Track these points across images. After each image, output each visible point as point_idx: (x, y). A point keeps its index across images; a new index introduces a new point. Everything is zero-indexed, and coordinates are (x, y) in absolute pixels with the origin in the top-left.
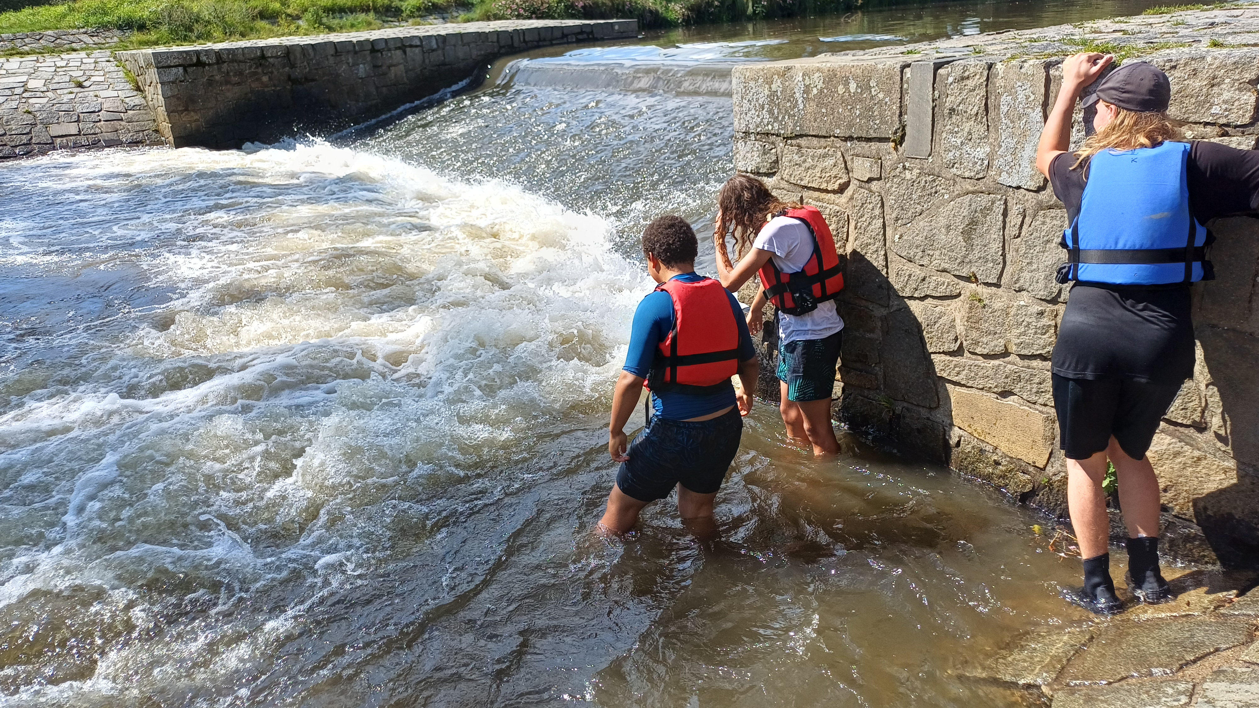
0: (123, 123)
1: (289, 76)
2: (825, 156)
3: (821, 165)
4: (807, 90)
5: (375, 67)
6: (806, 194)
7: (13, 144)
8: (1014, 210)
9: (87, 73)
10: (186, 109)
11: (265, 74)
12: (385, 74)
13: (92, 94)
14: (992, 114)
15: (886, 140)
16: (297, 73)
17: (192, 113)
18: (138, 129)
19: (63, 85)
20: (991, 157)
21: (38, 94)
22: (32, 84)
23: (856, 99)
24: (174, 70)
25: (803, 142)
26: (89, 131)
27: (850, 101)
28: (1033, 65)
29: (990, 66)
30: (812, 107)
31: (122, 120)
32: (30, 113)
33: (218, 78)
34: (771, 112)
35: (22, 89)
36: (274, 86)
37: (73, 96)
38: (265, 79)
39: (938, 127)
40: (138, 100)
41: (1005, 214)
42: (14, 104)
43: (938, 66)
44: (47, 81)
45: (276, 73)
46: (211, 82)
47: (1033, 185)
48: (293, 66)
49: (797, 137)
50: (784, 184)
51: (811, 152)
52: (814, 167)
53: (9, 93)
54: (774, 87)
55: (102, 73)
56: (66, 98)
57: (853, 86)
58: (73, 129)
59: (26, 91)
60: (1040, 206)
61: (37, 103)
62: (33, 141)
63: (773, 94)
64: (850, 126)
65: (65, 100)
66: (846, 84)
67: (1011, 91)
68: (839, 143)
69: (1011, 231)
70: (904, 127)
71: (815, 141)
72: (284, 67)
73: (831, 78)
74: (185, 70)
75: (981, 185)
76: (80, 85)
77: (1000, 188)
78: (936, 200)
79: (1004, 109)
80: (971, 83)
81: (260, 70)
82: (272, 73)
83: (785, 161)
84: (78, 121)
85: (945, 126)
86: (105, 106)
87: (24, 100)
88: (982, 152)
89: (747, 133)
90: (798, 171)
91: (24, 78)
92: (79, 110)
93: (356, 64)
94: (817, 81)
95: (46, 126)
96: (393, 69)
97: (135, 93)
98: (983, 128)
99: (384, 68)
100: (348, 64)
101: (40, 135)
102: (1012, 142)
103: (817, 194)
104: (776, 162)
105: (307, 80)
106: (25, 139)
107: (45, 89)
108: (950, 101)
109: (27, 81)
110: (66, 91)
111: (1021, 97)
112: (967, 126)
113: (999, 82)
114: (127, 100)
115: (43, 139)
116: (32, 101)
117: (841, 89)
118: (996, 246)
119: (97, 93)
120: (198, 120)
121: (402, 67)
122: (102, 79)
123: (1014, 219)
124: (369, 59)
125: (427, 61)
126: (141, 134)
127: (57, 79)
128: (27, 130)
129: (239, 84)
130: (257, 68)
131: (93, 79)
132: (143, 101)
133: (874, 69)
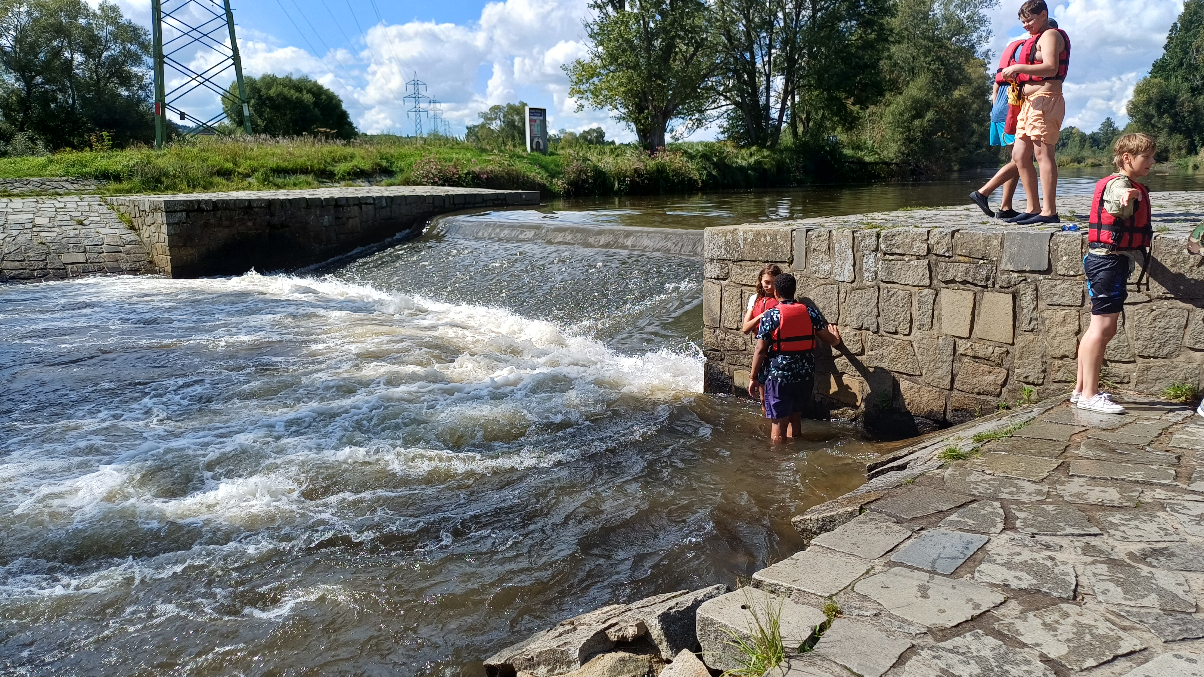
0: (122, 255)
1: (269, 222)
2: (754, 270)
3: (752, 274)
4: (745, 239)
5: (337, 218)
6: (744, 288)
7: (32, 268)
8: (842, 291)
9: (85, 214)
10: (185, 245)
11: (250, 220)
12: (344, 224)
13: (93, 230)
14: (832, 251)
15: (785, 262)
16: (275, 220)
17: (189, 249)
18: (135, 259)
19: (66, 223)
20: (832, 269)
21: (47, 230)
22: (38, 221)
23: (770, 244)
24: (179, 214)
25: (743, 263)
26: (95, 260)
27: (766, 245)
28: (847, 232)
29: (830, 232)
30: (748, 247)
31: (121, 252)
32: (44, 244)
33: (212, 221)
34: (726, 249)
35: (31, 225)
36: (257, 229)
37: (77, 232)
38: (250, 224)
39: (808, 257)
40: (133, 236)
41: (838, 293)
42: (29, 237)
43: (808, 231)
44: (52, 219)
45: (258, 219)
46: (207, 225)
47: (850, 280)
48: (272, 215)
49: (740, 261)
50: (732, 284)
51: (747, 268)
52: (749, 275)
53: (21, 227)
54: (728, 238)
55: (97, 214)
56: (72, 233)
57: (768, 238)
58: (81, 258)
59: (34, 226)
60: (853, 289)
61: (48, 236)
62: (48, 266)
63: (727, 241)
64: (767, 256)
65: (72, 235)
66: (765, 237)
67: (839, 242)
68: (761, 264)
69: (842, 300)
70: (793, 257)
71: (749, 263)
72: (266, 215)
73: (757, 234)
74: (188, 215)
75: (828, 281)
76: (81, 223)
77: (836, 282)
78: (808, 288)
79: (836, 249)
80: (822, 239)
81: (246, 217)
82: (255, 219)
83: (733, 272)
84: (85, 252)
85: (811, 256)
86: (106, 241)
87: (35, 234)
88: (828, 267)
89: (712, 260)
90: (740, 277)
91: (31, 216)
92: (85, 243)
93: (322, 216)
94: (751, 236)
95: (58, 254)
96: (351, 221)
97: (129, 231)
98: (828, 257)
99: (344, 219)
100: (316, 215)
101: (53, 262)
102: (840, 263)
103: (749, 288)
104: (728, 273)
105: (283, 226)
106: (41, 265)
107: (51, 225)
108: (813, 246)
109: (34, 218)
110: (70, 228)
111: (843, 244)
112: (821, 256)
113: (834, 238)
114: (124, 236)
115: (57, 265)
116: (42, 234)
117: (762, 239)
118: (835, 307)
119: (97, 230)
120: (193, 254)
121: (358, 219)
122: (98, 219)
123: (842, 295)
124: (332, 212)
125: (378, 215)
126: (138, 264)
127: (59, 218)
128: (43, 258)
129: (228, 227)
130: (244, 215)
131: (90, 218)
132: (137, 238)
133: (778, 231)
